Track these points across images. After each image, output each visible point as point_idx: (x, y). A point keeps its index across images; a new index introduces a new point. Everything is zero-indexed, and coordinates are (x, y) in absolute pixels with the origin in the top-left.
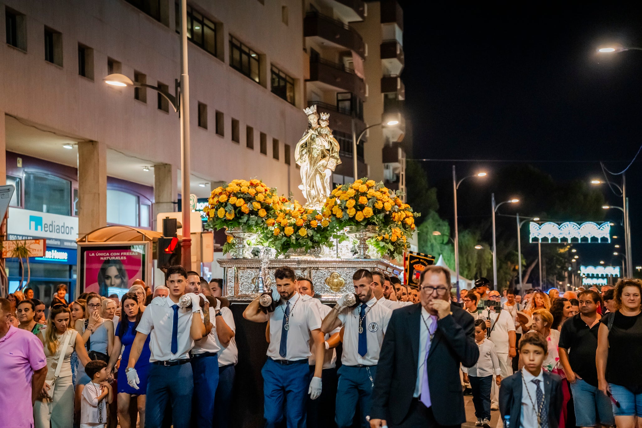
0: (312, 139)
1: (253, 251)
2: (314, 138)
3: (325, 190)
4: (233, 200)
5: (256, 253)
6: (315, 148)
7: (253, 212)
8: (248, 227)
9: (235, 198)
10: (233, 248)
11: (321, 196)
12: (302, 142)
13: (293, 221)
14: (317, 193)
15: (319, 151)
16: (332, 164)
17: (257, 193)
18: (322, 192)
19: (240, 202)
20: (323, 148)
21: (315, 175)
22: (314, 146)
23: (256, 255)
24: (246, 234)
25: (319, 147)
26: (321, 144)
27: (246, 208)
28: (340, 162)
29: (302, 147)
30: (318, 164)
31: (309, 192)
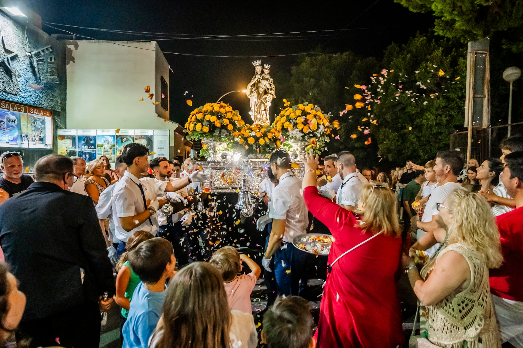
0: (259, 82)
1: (222, 155)
2: (260, 81)
3: (266, 115)
4: (208, 117)
5: (224, 156)
6: (261, 87)
7: (224, 127)
8: (220, 138)
9: (209, 116)
10: (207, 153)
11: (264, 119)
12: (252, 83)
13: (253, 134)
14: (262, 117)
15: (263, 90)
16: (270, 98)
17: (226, 113)
18: (265, 116)
19: (213, 119)
20: (265, 88)
21: (260, 105)
22: (260, 86)
23: (224, 158)
24: (218, 143)
25: (263, 87)
26: (264, 84)
27: (218, 124)
28: (275, 97)
29: (252, 86)
30: (263, 98)
31: (256, 116)
